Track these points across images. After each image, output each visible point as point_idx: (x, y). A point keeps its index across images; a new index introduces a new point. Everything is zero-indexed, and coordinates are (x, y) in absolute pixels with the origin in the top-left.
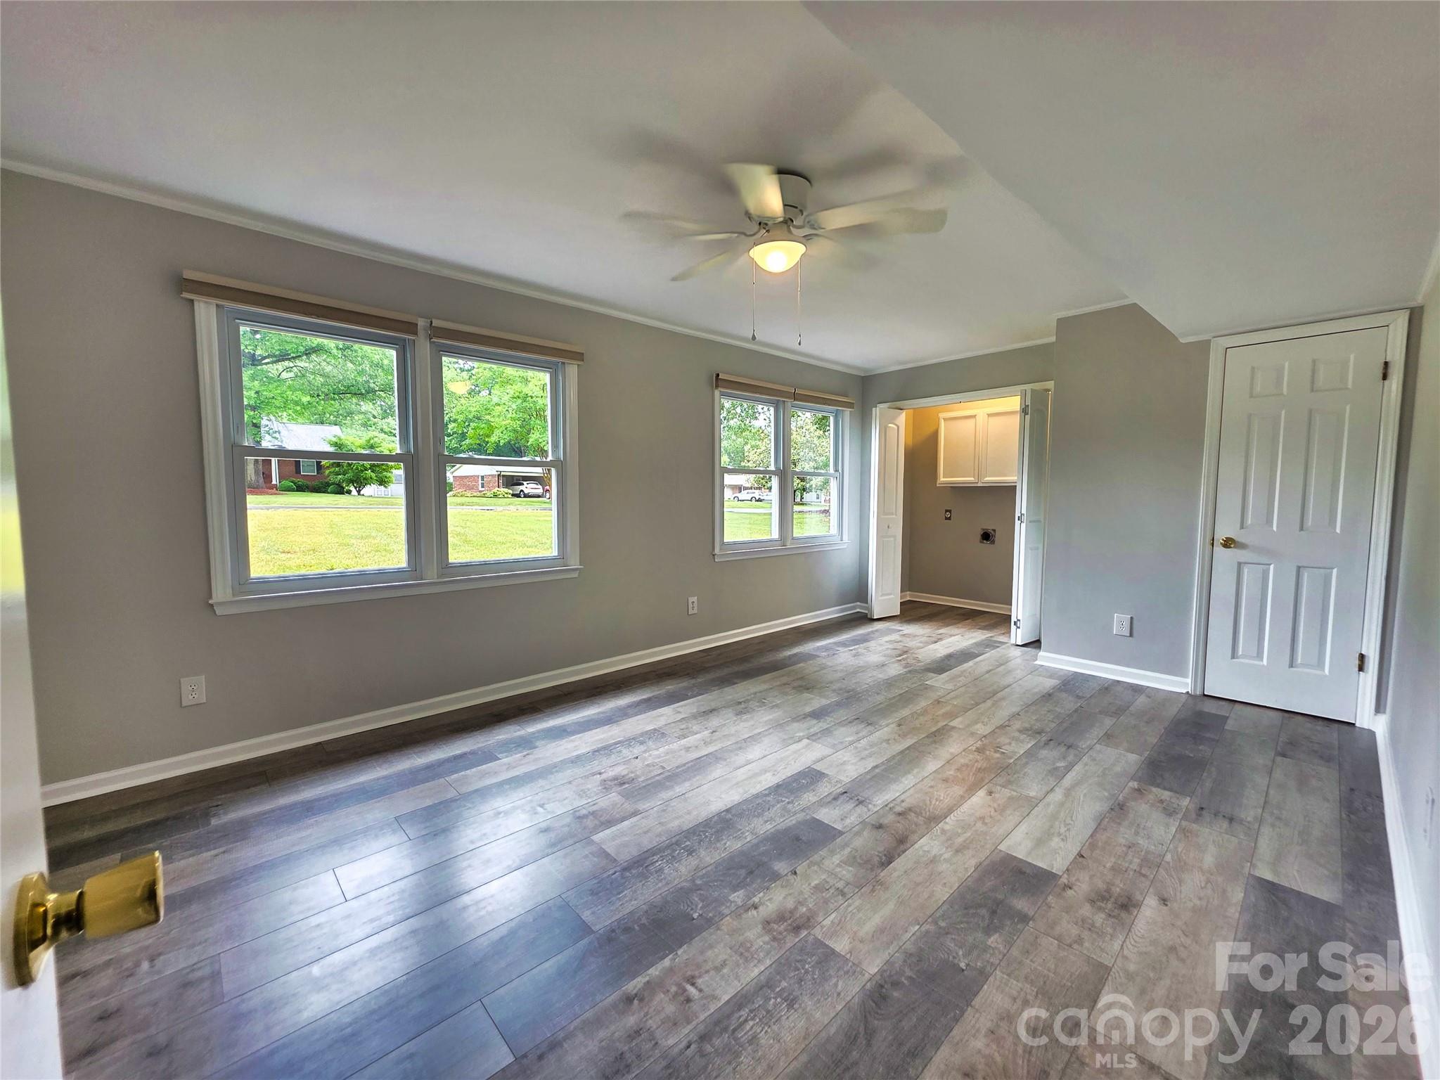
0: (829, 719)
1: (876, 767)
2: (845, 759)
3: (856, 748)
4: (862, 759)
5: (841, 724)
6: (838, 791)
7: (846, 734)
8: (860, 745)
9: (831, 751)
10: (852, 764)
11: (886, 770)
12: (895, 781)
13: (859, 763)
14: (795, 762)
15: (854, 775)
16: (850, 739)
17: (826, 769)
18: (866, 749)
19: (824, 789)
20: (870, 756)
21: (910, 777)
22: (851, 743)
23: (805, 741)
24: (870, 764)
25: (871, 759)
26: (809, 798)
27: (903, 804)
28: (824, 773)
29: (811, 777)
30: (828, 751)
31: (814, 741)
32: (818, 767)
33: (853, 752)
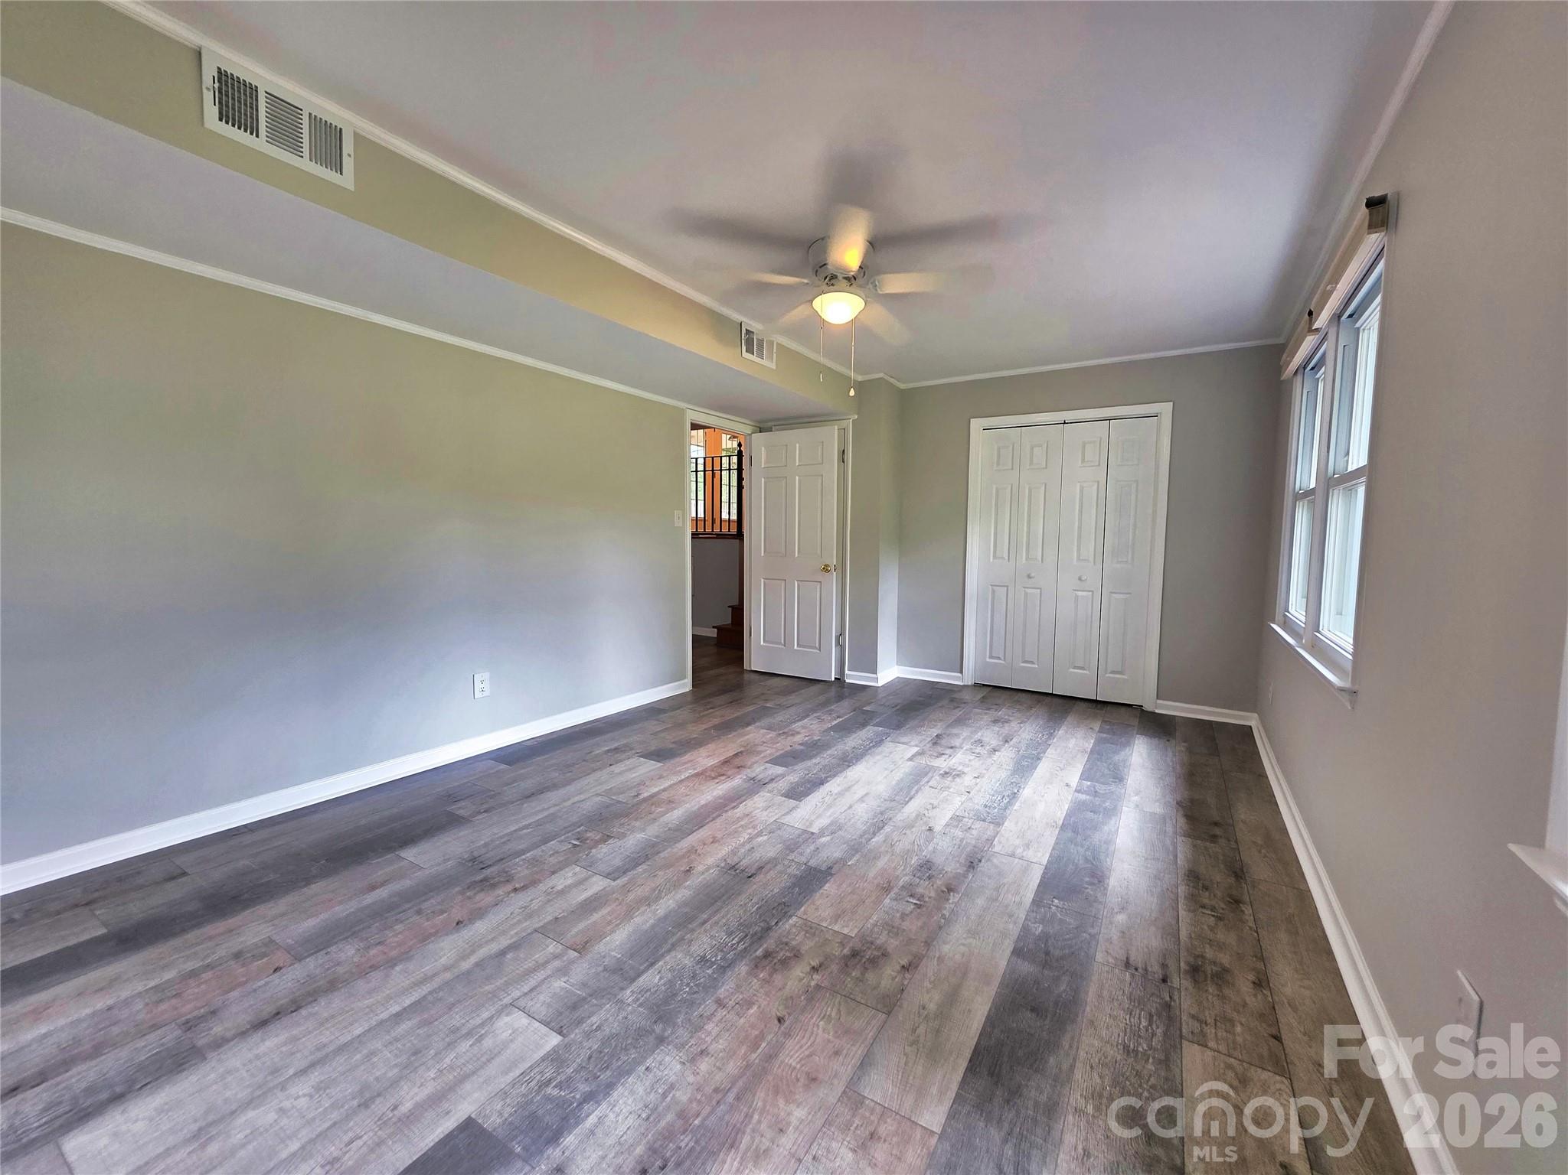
0: (793, 870)
1: (734, 808)
2: (765, 813)
3: (754, 827)
4: (748, 815)
5: (773, 862)
6: (770, 785)
7: (767, 849)
8: (749, 831)
9: (783, 820)
10: (759, 808)
11: (726, 805)
12: (720, 797)
13: (753, 809)
14: (816, 805)
15: (756, 798)
16: (760, 839)
17: (784, 801)
18: (742, 826)
19: (783, 785)
20: (740, 819)
21: (703, 802)
22: (760, 834)
23: (815, 829)
24: (740, 811)
25: (738, 815)
26: (793, 778)
27: (717, 781)
28: (785, 797)
29: (797, 793)
30: (787, 820)
31: (805, 831)
32: (793, 803)
33: (757, 822)
